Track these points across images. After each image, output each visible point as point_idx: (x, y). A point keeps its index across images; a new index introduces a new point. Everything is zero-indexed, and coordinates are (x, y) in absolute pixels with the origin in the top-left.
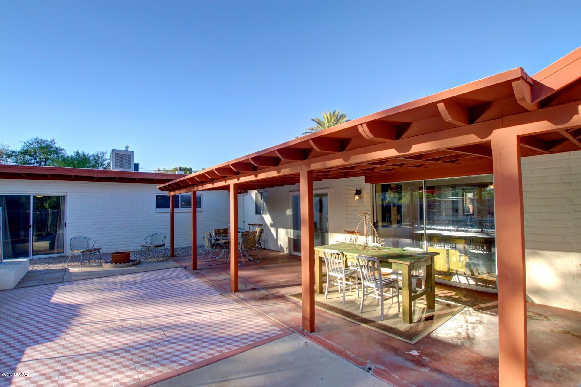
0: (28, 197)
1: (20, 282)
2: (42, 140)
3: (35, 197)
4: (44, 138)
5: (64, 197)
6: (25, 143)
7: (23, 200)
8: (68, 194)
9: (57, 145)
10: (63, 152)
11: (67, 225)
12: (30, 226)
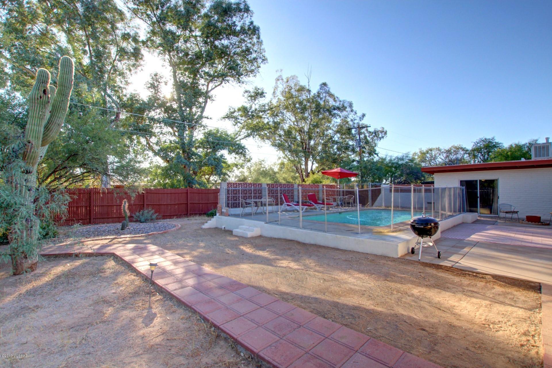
0: (476, 181)
1: (474, 222)
2: (485, 139)
3: (480, 181)
4: (488, 137)
5: (497, 180)
6: (475, 143)
7: (474, 182)
8: (500, 178)
9: (497, 141)
10: (501, 145)
11: (500, 197)
12: (478, 197)
